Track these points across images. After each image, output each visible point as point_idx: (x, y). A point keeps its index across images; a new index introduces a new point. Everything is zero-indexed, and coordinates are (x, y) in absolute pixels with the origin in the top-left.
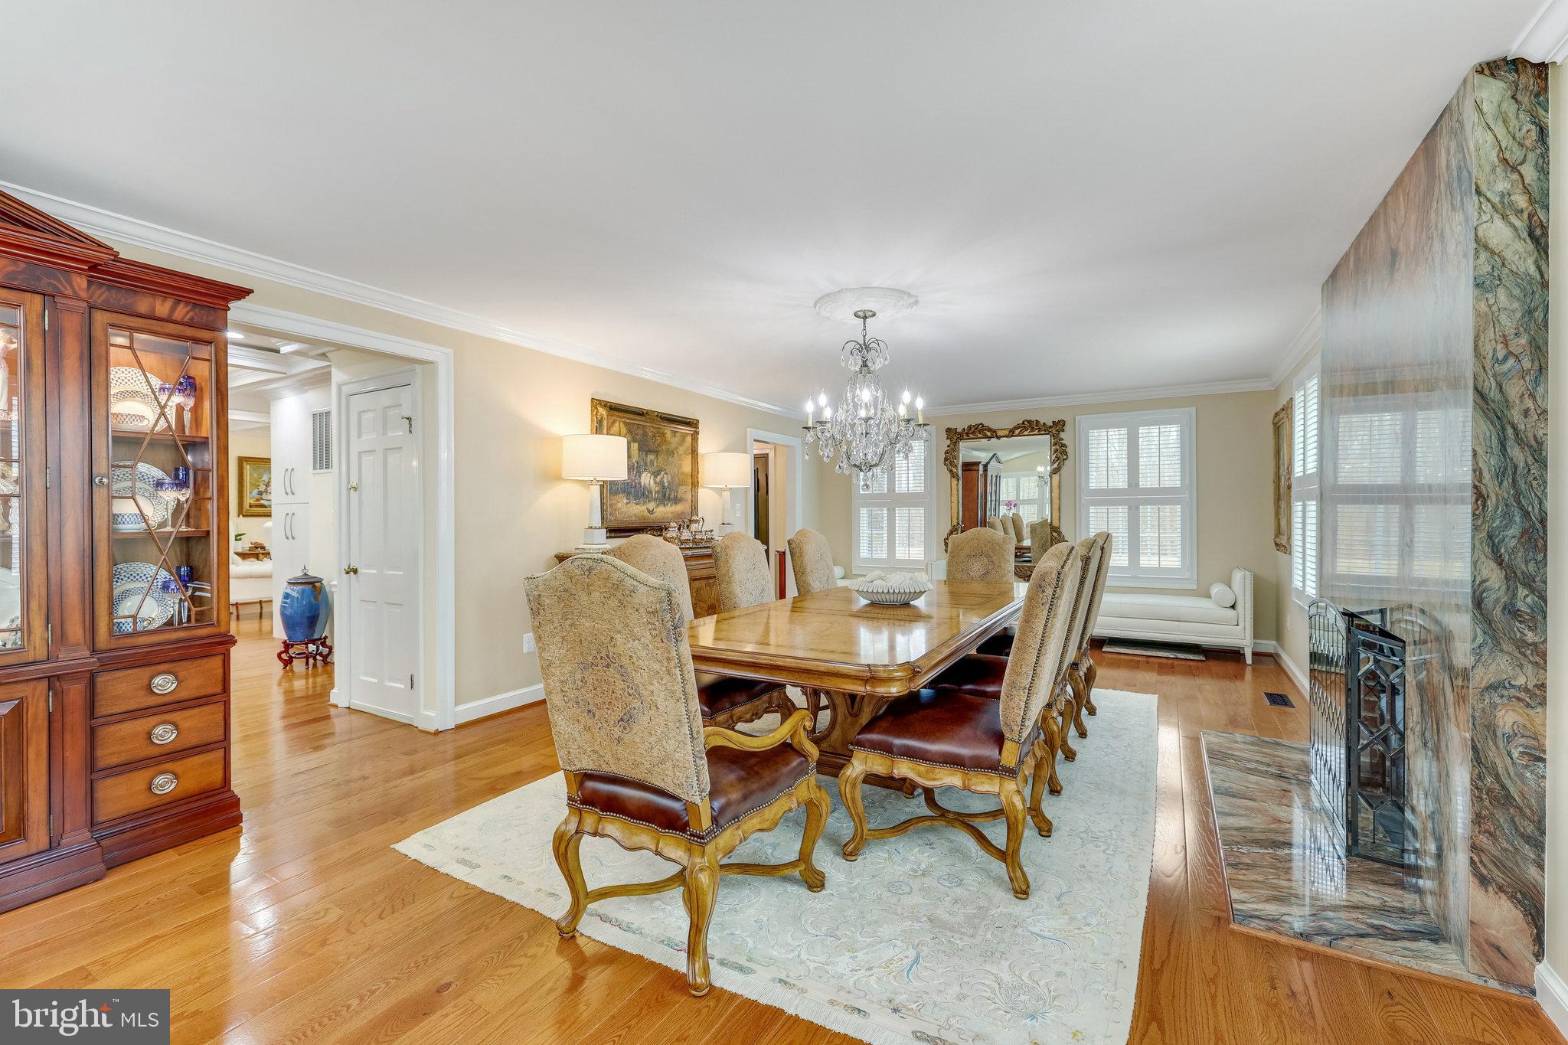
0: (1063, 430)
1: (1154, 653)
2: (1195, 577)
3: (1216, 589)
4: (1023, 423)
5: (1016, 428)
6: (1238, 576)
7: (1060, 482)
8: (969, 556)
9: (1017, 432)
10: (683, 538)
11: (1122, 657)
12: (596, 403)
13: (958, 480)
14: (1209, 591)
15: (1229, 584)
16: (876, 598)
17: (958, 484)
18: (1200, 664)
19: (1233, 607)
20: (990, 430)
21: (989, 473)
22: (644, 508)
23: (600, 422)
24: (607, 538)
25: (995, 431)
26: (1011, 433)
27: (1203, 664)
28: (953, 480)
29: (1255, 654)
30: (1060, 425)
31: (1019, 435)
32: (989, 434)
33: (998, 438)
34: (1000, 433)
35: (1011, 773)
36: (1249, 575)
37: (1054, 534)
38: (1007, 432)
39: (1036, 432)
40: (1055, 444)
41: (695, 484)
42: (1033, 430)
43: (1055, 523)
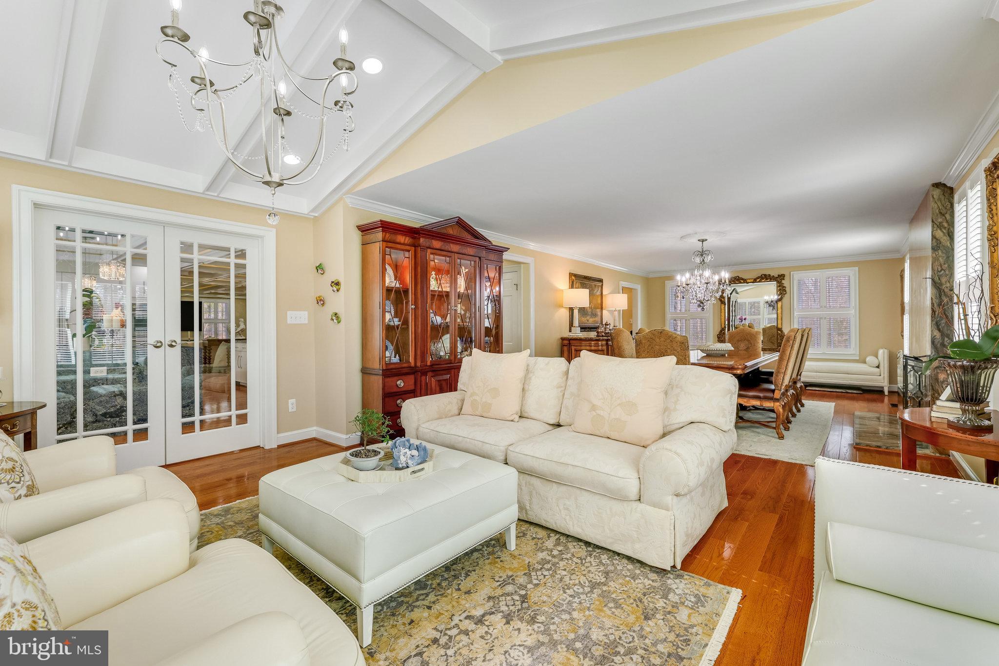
0: (784, 279)
1: (834, 390)
2: (858, 354)
3: (870, 359)
4: (762, 276)
5: (758, 278)
6: (881, 352)
7: (782, 306)
8: (738, 341)
9: (758, 280)
10: (606, 332)
11: (817, 392)
12: (571, 275)
13: (725, 305)
14: (865, 358)
15: (877, 357)
16: (709, 352)
17: (725, 307)
18: (859, 395)
19: (878, 367)
20: (743, 279)
21: (731, 300)
22: (586, 319)
23: (573, 282)
24: (581, 331)
25: (746, 280)
26: (755, 281)
27: (862, 395)
28: (722, 305)
29: (890, 392)
30: (782, 277)
31: (759, 282)
32: (742, 281)
33: (747, 283)
34: (748, 281)
35: (777, 400)
36: (886, 351)
37: (779, 332)
38: (752, 280)
39: (768, 280)
40: (779, 286)
41: (602, 309)
42: (767, 279)
43: (779, 326)
